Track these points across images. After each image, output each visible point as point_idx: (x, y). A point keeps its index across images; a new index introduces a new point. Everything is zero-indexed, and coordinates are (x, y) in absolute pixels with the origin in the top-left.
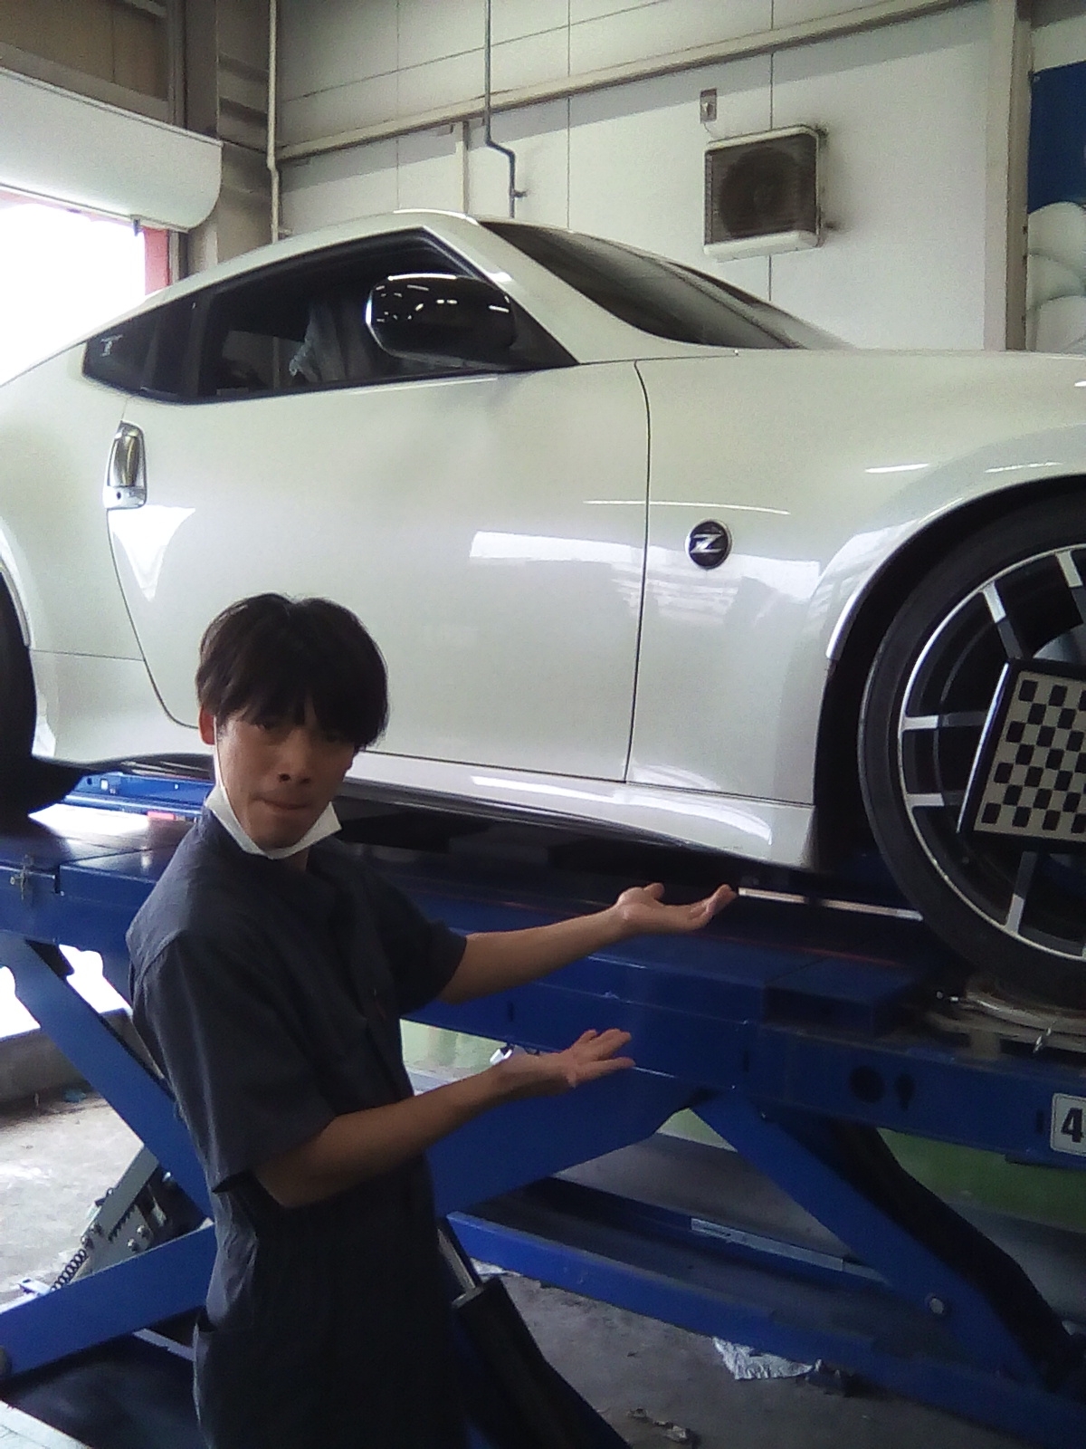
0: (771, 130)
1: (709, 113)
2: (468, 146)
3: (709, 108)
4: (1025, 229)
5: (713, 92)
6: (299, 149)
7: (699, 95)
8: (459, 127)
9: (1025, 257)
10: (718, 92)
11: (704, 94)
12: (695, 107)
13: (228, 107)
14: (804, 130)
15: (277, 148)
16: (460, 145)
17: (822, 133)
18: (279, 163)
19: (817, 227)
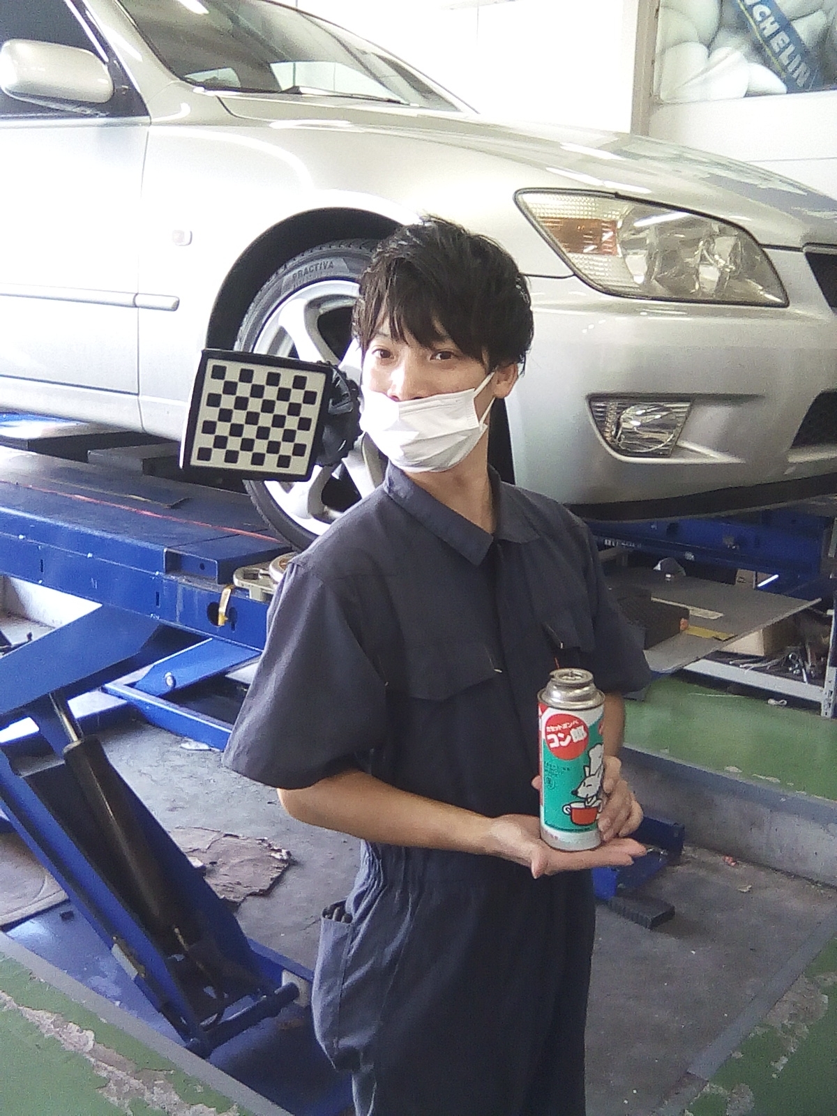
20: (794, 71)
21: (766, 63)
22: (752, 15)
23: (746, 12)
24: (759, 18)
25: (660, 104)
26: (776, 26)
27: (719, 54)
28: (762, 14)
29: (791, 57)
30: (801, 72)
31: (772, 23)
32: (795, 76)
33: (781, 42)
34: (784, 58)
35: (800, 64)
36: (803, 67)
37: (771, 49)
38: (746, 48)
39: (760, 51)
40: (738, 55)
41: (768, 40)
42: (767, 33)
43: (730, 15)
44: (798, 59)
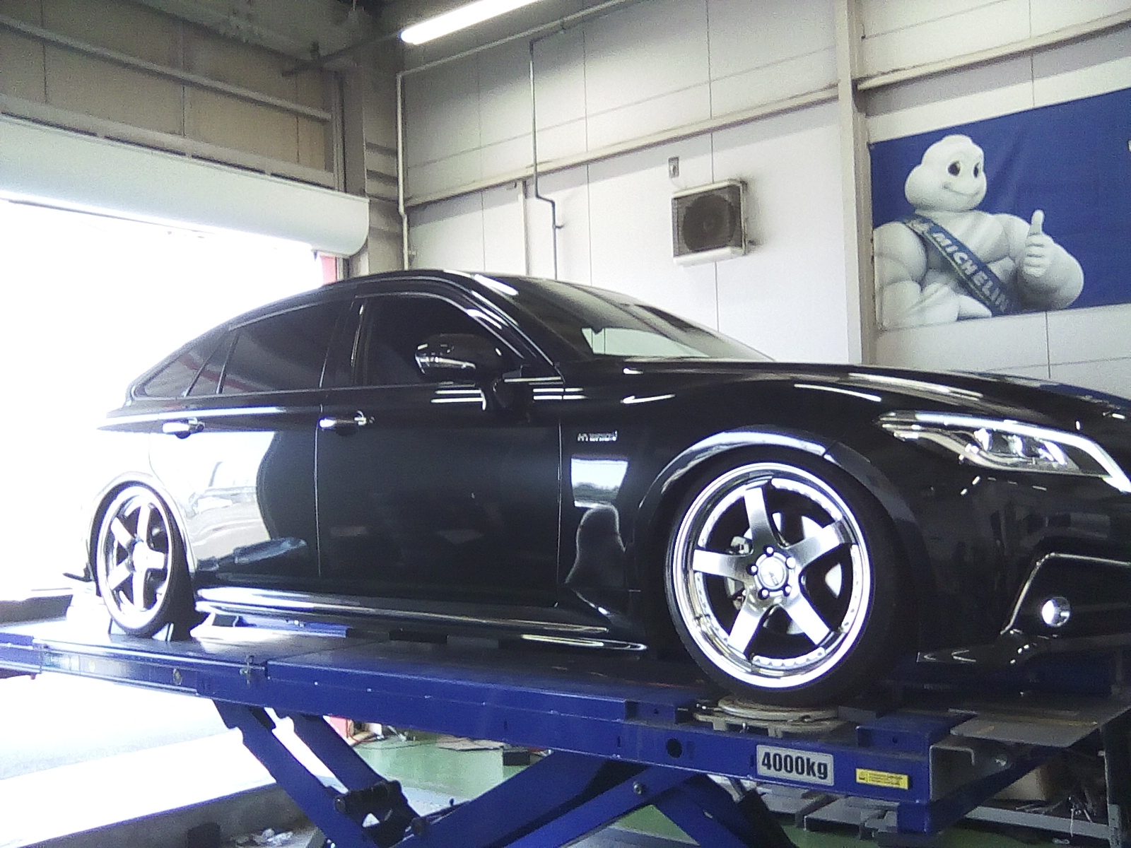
0: (713, 183)
1: (675, 172)
2: (526, 195)
3: (674, 168)
4: (872, 240)
5: (677, 159)
6: (419, 201)
7: (668, 161)
8: (520, 185)
9: (873, 257)
10: (680, 159)
11: (671, 160)
12: (666, 168)
13: (373, 174)
14: (732, 183)
15: (405, 200)
16: (521, 196)
17: (744, 183)
18: (406, 209)
19: (743, 244)
20: (996, 299)
21: (971, 294)
22: (954, 260)
23: (949, 259)
24: (959, 262)
25: (883, 330)
26: (975, 268)
27: (931, 288)
28: (962, 259)
29: (992, 290)
30: (1001, 300)
31: (971, 265)
32: (997, 303)
33: (981, 279)
34: (986, 290)
35: (999, 295)
36: (1003, 297)
37: (975, 284)
38: (953, 283)
39: (965, 285)
40: (946, 289)
41: (970, 277)
42: (968, 273)
43: (935, 260)
44: (997, 291)
